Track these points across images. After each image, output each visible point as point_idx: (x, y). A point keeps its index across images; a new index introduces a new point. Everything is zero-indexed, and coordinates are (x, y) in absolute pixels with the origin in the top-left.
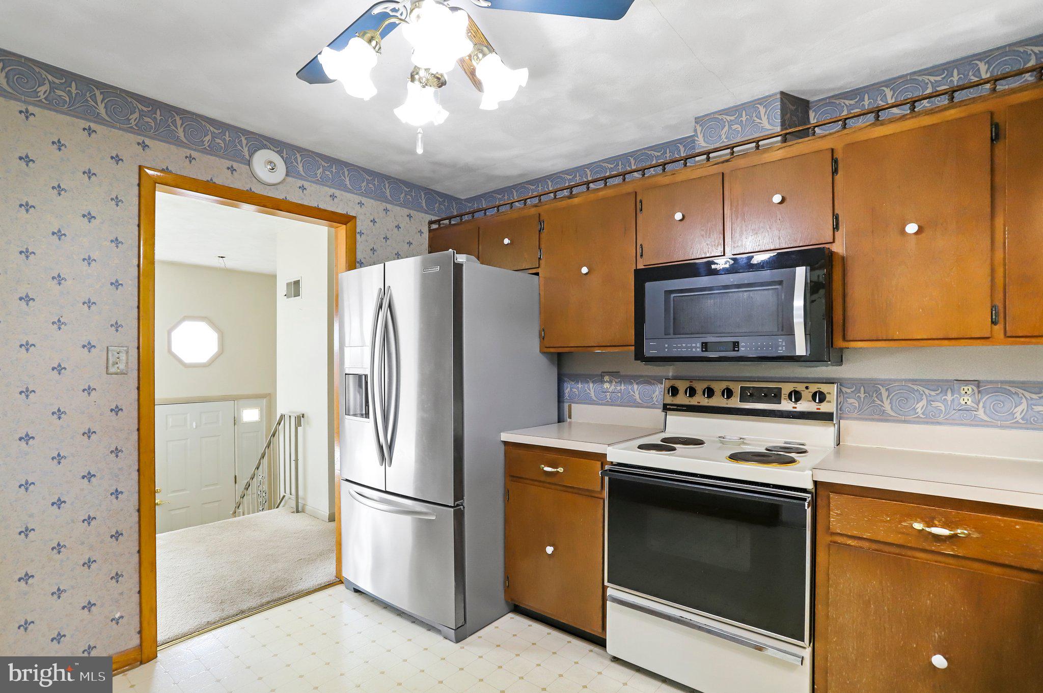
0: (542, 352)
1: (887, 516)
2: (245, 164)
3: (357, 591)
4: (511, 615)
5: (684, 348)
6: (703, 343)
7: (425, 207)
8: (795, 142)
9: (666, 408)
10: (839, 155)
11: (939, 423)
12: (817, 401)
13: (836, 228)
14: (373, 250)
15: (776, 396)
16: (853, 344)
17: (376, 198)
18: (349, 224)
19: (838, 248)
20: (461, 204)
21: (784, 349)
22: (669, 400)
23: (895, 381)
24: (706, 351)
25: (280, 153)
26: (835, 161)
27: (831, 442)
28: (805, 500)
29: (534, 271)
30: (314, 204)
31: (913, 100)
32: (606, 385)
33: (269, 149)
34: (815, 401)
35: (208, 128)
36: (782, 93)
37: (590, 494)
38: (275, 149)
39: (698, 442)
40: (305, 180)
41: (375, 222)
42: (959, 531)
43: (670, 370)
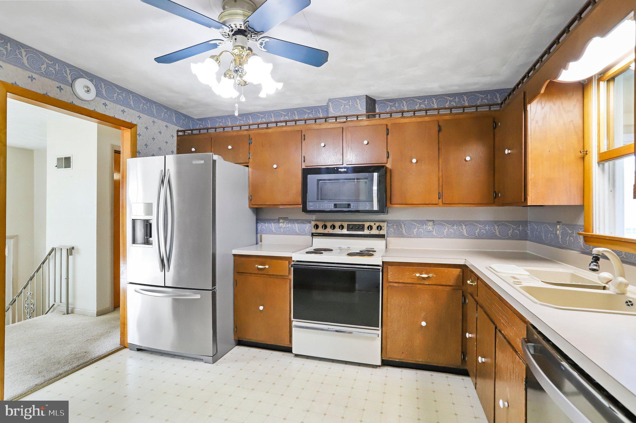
0: (250, 208)
1: (408, 272)
2: (69, 86)
3: (139, 350)
4: (237, 347)
5: (326, 206)
6: (334, 204)
7: (175, 122)
8: (372, 119)
9: (313, 235)
10: (389, 127)
11: (421, 237)
12: (379, 230)
13: (388, 157)
14: (146, 145)
15: (362, 228)
16: (394, 206)
17: (148, 114)
18: (132, 129)
19: (389, 166)
20: (195, 121)
21: (369, 207)
22: (314, 231)
23: (407, 221)
24: (336, 208)
25: (91, 81)
26: (388, 130)
27: (384, 247)
28: (380, 269)
29: (246, 164)
30: (111, 115)
31: (415, 110)
32: (281, 225)
33: (84, 78)
34: (378, 230)
35: (44, 60)
36: (366, 96)
37: (283, 277)
38: (89, 79)
39: (331, 250)
40: (106, 100)
41: (148, 128)
42: (430, 275)
43: (314, 217)
